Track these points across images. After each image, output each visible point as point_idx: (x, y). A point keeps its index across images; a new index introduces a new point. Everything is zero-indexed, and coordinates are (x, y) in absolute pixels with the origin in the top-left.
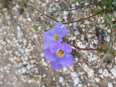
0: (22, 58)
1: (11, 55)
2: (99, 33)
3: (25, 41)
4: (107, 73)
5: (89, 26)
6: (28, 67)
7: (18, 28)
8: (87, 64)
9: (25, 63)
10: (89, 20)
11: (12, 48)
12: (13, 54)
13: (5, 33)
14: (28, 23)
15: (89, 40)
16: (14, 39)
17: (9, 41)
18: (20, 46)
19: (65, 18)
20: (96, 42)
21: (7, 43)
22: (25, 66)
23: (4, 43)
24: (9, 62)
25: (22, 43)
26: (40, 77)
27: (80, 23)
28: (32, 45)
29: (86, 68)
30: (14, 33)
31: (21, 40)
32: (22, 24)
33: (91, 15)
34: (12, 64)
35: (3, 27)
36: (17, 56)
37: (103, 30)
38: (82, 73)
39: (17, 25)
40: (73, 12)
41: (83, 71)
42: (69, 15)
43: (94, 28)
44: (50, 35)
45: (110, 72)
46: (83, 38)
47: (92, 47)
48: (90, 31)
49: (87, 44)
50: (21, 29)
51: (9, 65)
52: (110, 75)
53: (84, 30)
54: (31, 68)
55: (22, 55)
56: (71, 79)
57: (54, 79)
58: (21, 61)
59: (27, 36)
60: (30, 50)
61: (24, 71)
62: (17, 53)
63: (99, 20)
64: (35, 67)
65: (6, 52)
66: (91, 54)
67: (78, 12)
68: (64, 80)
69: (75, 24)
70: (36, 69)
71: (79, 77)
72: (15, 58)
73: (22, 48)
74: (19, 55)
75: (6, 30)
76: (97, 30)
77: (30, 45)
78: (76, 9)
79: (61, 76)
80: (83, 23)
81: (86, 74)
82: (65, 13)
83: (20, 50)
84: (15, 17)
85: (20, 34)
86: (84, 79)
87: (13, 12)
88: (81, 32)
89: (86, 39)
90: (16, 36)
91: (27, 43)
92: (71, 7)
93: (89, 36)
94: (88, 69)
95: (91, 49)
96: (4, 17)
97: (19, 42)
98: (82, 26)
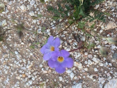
0: (26, 74)
1: (17, 75)
2: (76, 37)
3: (24, 61)
4: (91, 62)
5: (68, 35)
6: (33, 79)
7: (16, 53)
8: (76, 61)
9: (29, 77)
10: (66, 31)
11: (15, 69)
12: (18, 73)
13: (7, 60)
14: (22, 46)
15: (71, 44)
16: (15, 62)
17: (11, 65)
18: (22, 65)
19: (49, 34)
20: (76, 44)
21: (11, 66)
22: (31, 79)
23: (8, 68)
24: (17, 80)
25: (23, 63)
26: (45, 82)
27: (61, 34)
28: (31, 62)
29: (75, 64)
30: (13, 57)
31: (21, 61)
32: (18, 49)
33: (67, 27)
34: (20, 81)
35: (3, 56)
36: (22, 74)
37: (78, 34)
39: (15, 51)
40: (53, 28)
41: (74, 67)
42: (51, 31)
43: (72, 35)
44: (47, 48)
45: (92, 61)
46: (66, 44)
47: (74, 48)
48: (70, 38)
49: (70, 47)
50: (19, 53)
51: (18, 83)
53: (65, 38)
54: (35, 79)
55: (25, 71)
56: (67, 76)
57: (55, 80)
58: (26, 76)
59: (24, 56)
60: (30, 66)
61: (31, 83)
62: (21, 72)
63: (73, 28)
64: (38, 77)
65: (12, 73)
66: (76, 53)
67: (57, 27)
68: (63, 78)
69: (57, 36)
70: (40, 78)
71: (73, 72)
72: (21, 76)
73: (24, 66)
74: (23, 73)
75: (7, 58)
76: (74, 35)
77: (29, 62)
78: (55, 26)
79: (60, 76)
80: (63, 34)
81: (77, 68)
82: (48, 31)
83: (22, 68)
84: (11, 45)
85: (18, 57)
86: (77, 72)
87: (8, 43)
88: (64, 40)
89: (69, 44)
90: (16, 59)
91: (27, 62)
93: (70, 41)
94: (77, 64)
95: (75, 50)
96: (2, 48)
97: (20, 63)
98: (62, 36)
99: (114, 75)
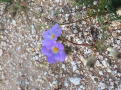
0: (35, 49)
1: (28, 46)
2: (94, 32)
3: (37, 37)
4: (99, 64)
5: (86, 26)
6: (40, 56)
7: (32, 27)
8: (84, 56)
9: (37, 52)
10: (86, 21)
11: (28, 41)
12: (29, 45)
13: (23, 30)
14: (39, 22)
15: (85, 37)
16: (30, 34)
17: (26, 36)
18: (34, 40)
19: (67, 19)
20: (91, 39)
21: (25, 37)
22: (38, 55)
23: (23, 37)
24: (27, 51)
25: (35, 38)
26: (48, 63)
27: (78, 23)
28: (42, 40)
29: (82, 58)
30: (29, 30)
31: (34, 36)
32: (35, 24)
33: (88, 17)
34: (28, 53)
35: (22, 26)
36: (32, 47)
37: (97, 29)
38: (79, 62)
39: (32, 24)
40: (73, 14)
41: (80, 60)
42: (70, 17)
43: (90, 27)
44: (49, 34)
45: (101, 63)
46: (80, 36)
47: (87, 42)
48: (86, 30)
49: (83, 40)
50: (34, 27)
51: (27, 54)
52: (101, 65)
53: (81, 29)
54: (42, 57)
55: (35, 47)
56: (71, 66)
57: (58, 65)
58: (35, 51)
59: (38, 33)
60: (40, 43)
61: (37, 58)
62: (31, 45)
63: (94, 21)
65: (24, 44)
66: (87, 48)
67: (77, 15)
68: (66, 66)
69: (74, 24)
70: (45, 57)
71: (77, 65)
72: (30, 49)
73: (35, 41)
74: (33, 47)
75: (24, 28)
76: (92, 29)
77: (40, 39)
78: (76, 12)
79: (64, 63)
80: (81, 23)
81: (82, 63)
82: (67, 15)
84: (30, 18)
85: (33, 31)
86: (81, 67)
87: (28, 14)
88: (79, 31)
89: (83, 36)
91: (39, 38)
92: (72, 10)
93: (86, 34)
94: (84, 59)
95: (87, 45)
96: (23, 17)
97: (33, 37)
98: (79, 26)
99: (118, 86)
